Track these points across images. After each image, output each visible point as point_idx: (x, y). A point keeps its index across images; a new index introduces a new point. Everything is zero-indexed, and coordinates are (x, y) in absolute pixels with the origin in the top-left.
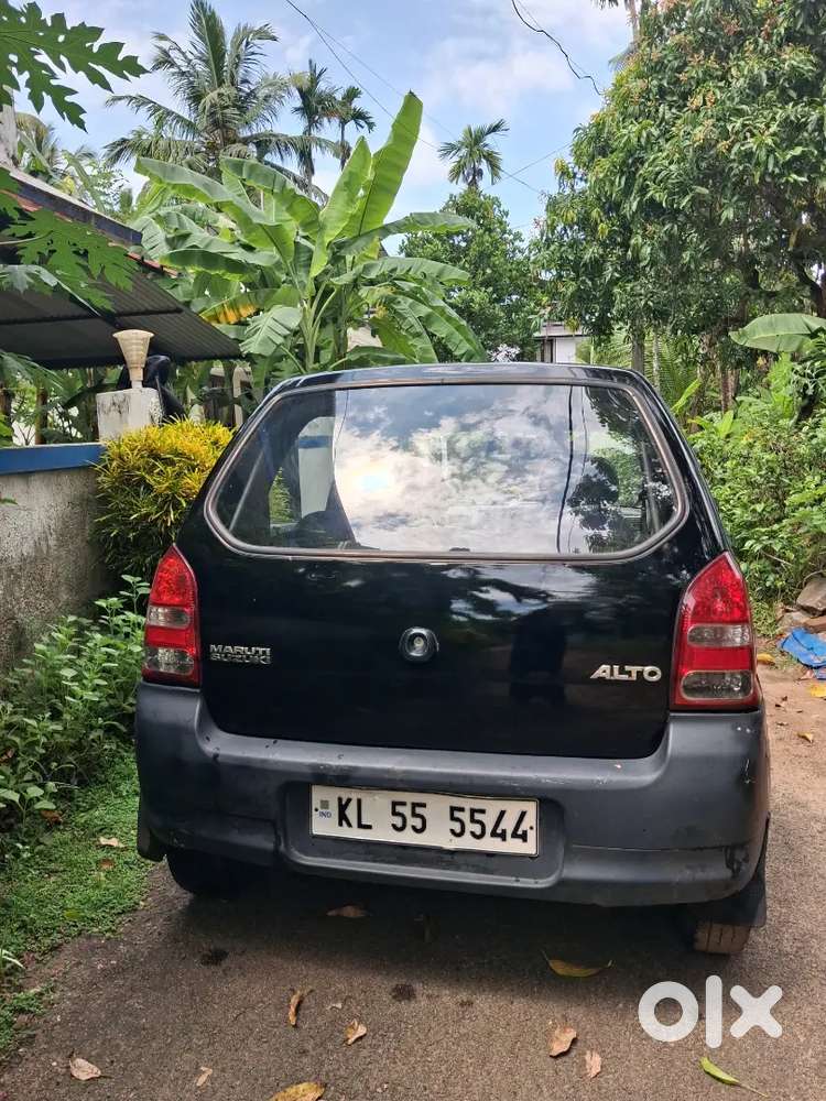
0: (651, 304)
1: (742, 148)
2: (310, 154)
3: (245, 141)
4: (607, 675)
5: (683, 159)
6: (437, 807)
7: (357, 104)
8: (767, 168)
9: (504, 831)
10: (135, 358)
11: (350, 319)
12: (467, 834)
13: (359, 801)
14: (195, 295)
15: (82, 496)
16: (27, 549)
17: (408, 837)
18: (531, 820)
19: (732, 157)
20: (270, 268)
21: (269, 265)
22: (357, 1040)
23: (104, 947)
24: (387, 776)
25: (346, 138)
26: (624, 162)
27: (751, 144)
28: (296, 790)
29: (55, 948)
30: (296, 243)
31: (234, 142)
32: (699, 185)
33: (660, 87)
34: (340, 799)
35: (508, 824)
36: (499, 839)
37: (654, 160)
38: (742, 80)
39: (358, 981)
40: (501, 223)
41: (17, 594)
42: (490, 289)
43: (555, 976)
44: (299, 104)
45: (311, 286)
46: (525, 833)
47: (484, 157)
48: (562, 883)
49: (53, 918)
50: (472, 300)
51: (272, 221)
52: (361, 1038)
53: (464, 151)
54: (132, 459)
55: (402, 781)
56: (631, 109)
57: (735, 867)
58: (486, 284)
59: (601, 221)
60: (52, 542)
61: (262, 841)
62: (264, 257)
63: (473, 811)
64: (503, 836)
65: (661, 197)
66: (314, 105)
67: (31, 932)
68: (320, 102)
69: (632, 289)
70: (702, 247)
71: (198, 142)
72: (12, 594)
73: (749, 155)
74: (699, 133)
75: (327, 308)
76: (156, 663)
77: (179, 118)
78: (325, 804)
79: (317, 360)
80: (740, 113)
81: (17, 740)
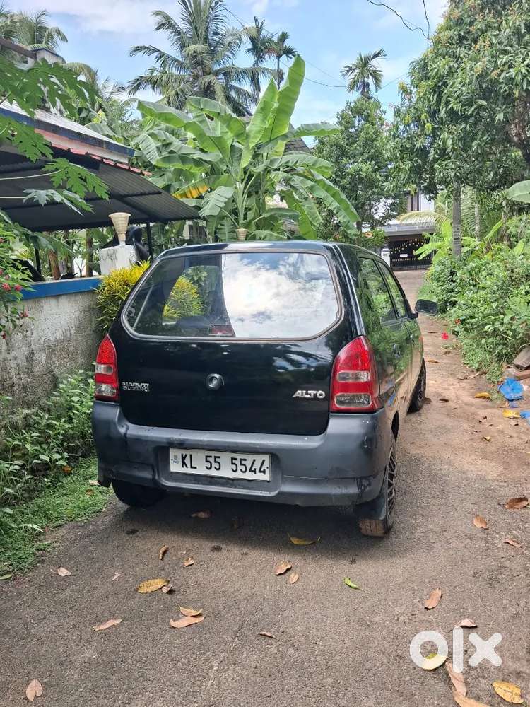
0: (459, 174)
1: (507, 75)
2: (258, 79)
3: (217, 73)
4: (300, 396)
5: (471, 83)
6: (225, 458)
7: (287, 43)
8: (522, 88)
9: (255, 469)
10: (121, 228)
11: (266, 192)
12: (239, 471)
13: (191, 456)
14: (174, 180)
15: (89, 306)
16: (59, 335)
17: (213, 473)
18: (267, 464)
19: (501, 81)
20: (217, 163)
21: (216, 161)
22: (189, 566)
23: (82, 526)
24: (200, 443)
25: (280, 67)
26: (436, 85)
27: (512, 72)
28: (162, 451)
29: (60, 526)
30: (232, 146)
31: (209, 74)
32: (481, 99)
33: (459, 35)
34: (182, 455)
35: (257, 466)
36: (253, 473)
37: (454, 83)
38: (508, 30)
39: (196, 543)
40: (380, 119)
41: (54, 359)
42: (373, 162)
43: (292, 544)
44: (250, 46)
45: (241, 173)
46: (264, 470)
47: (371, 74)
48: (281, 494)
49: (60, 513)
50: (361, 170)
51: (218, 134)
52: (191, 565)
53: (357, 70)
54: (116, 286)
55: (207, 445)
56: (440, 51)
57: (363, 488)
58: (371, 158)
59: (428, 122)
60: (72, 331)
61: (147, 474)
62: (213, 156)
63: (241, 460)
64: (255, 471)
65: (457, 107)
66: (260, 47)
67: (50, 519)
68: (263, 44)
69: (446, 165)
70: (485, 138)
71: (187, 75)
72: (51, 359)
73: (511, 79)
74: (479, 67)
75: (250, 186)
76: (100, 391)
77: (175, 60)
78: (176, 457)
79: (245, 218)
80: (505, 52)
81: (51, 432)
